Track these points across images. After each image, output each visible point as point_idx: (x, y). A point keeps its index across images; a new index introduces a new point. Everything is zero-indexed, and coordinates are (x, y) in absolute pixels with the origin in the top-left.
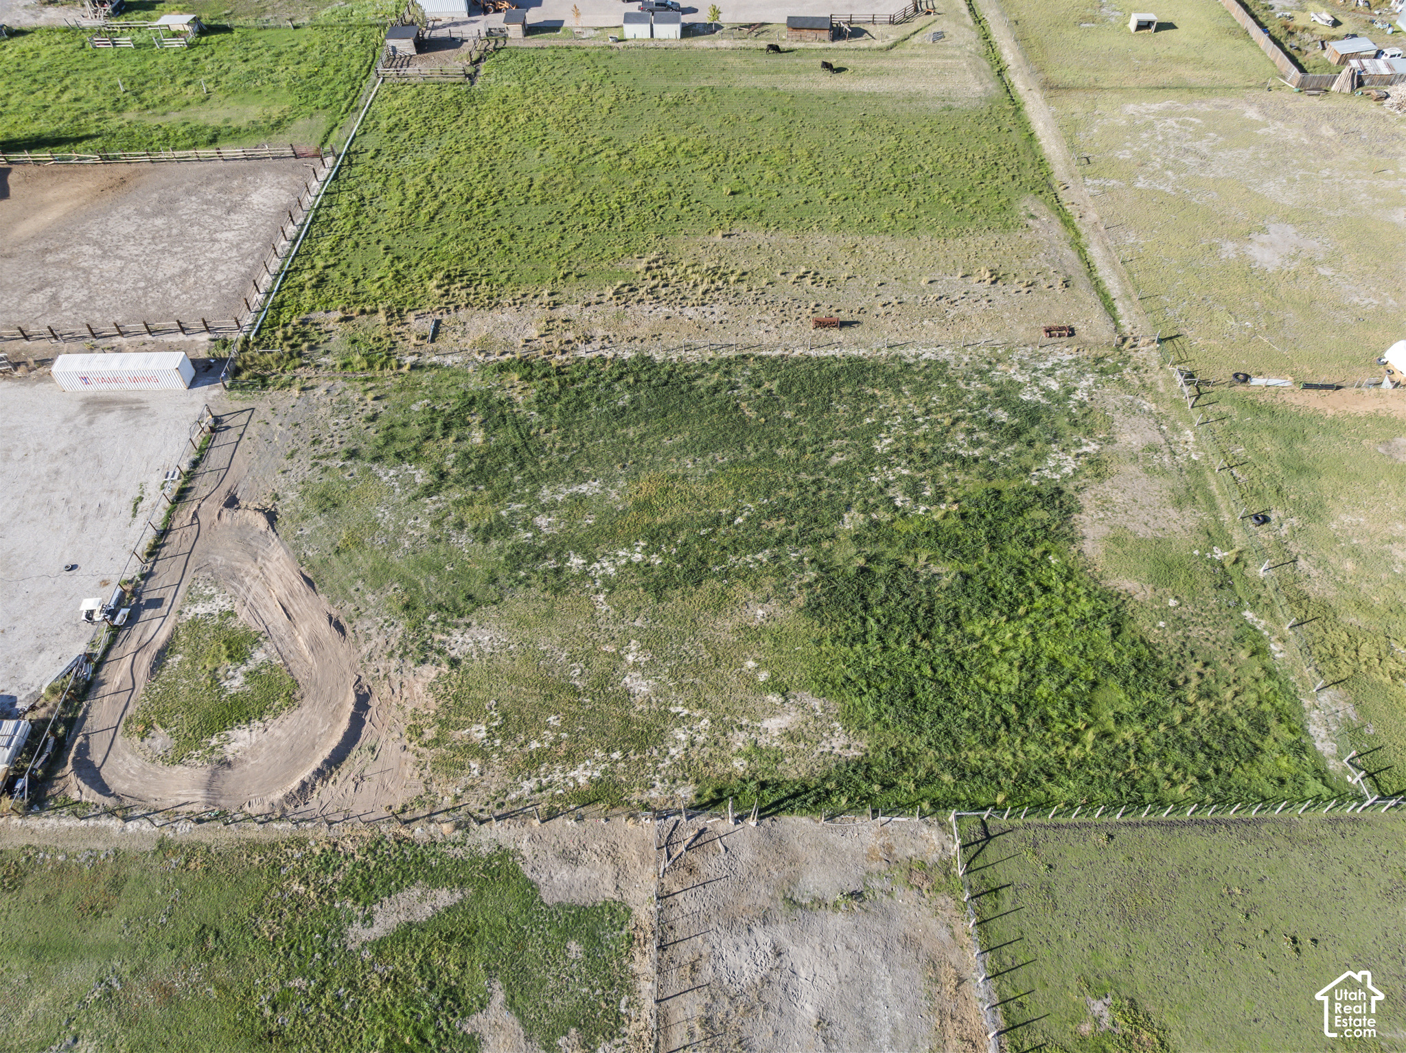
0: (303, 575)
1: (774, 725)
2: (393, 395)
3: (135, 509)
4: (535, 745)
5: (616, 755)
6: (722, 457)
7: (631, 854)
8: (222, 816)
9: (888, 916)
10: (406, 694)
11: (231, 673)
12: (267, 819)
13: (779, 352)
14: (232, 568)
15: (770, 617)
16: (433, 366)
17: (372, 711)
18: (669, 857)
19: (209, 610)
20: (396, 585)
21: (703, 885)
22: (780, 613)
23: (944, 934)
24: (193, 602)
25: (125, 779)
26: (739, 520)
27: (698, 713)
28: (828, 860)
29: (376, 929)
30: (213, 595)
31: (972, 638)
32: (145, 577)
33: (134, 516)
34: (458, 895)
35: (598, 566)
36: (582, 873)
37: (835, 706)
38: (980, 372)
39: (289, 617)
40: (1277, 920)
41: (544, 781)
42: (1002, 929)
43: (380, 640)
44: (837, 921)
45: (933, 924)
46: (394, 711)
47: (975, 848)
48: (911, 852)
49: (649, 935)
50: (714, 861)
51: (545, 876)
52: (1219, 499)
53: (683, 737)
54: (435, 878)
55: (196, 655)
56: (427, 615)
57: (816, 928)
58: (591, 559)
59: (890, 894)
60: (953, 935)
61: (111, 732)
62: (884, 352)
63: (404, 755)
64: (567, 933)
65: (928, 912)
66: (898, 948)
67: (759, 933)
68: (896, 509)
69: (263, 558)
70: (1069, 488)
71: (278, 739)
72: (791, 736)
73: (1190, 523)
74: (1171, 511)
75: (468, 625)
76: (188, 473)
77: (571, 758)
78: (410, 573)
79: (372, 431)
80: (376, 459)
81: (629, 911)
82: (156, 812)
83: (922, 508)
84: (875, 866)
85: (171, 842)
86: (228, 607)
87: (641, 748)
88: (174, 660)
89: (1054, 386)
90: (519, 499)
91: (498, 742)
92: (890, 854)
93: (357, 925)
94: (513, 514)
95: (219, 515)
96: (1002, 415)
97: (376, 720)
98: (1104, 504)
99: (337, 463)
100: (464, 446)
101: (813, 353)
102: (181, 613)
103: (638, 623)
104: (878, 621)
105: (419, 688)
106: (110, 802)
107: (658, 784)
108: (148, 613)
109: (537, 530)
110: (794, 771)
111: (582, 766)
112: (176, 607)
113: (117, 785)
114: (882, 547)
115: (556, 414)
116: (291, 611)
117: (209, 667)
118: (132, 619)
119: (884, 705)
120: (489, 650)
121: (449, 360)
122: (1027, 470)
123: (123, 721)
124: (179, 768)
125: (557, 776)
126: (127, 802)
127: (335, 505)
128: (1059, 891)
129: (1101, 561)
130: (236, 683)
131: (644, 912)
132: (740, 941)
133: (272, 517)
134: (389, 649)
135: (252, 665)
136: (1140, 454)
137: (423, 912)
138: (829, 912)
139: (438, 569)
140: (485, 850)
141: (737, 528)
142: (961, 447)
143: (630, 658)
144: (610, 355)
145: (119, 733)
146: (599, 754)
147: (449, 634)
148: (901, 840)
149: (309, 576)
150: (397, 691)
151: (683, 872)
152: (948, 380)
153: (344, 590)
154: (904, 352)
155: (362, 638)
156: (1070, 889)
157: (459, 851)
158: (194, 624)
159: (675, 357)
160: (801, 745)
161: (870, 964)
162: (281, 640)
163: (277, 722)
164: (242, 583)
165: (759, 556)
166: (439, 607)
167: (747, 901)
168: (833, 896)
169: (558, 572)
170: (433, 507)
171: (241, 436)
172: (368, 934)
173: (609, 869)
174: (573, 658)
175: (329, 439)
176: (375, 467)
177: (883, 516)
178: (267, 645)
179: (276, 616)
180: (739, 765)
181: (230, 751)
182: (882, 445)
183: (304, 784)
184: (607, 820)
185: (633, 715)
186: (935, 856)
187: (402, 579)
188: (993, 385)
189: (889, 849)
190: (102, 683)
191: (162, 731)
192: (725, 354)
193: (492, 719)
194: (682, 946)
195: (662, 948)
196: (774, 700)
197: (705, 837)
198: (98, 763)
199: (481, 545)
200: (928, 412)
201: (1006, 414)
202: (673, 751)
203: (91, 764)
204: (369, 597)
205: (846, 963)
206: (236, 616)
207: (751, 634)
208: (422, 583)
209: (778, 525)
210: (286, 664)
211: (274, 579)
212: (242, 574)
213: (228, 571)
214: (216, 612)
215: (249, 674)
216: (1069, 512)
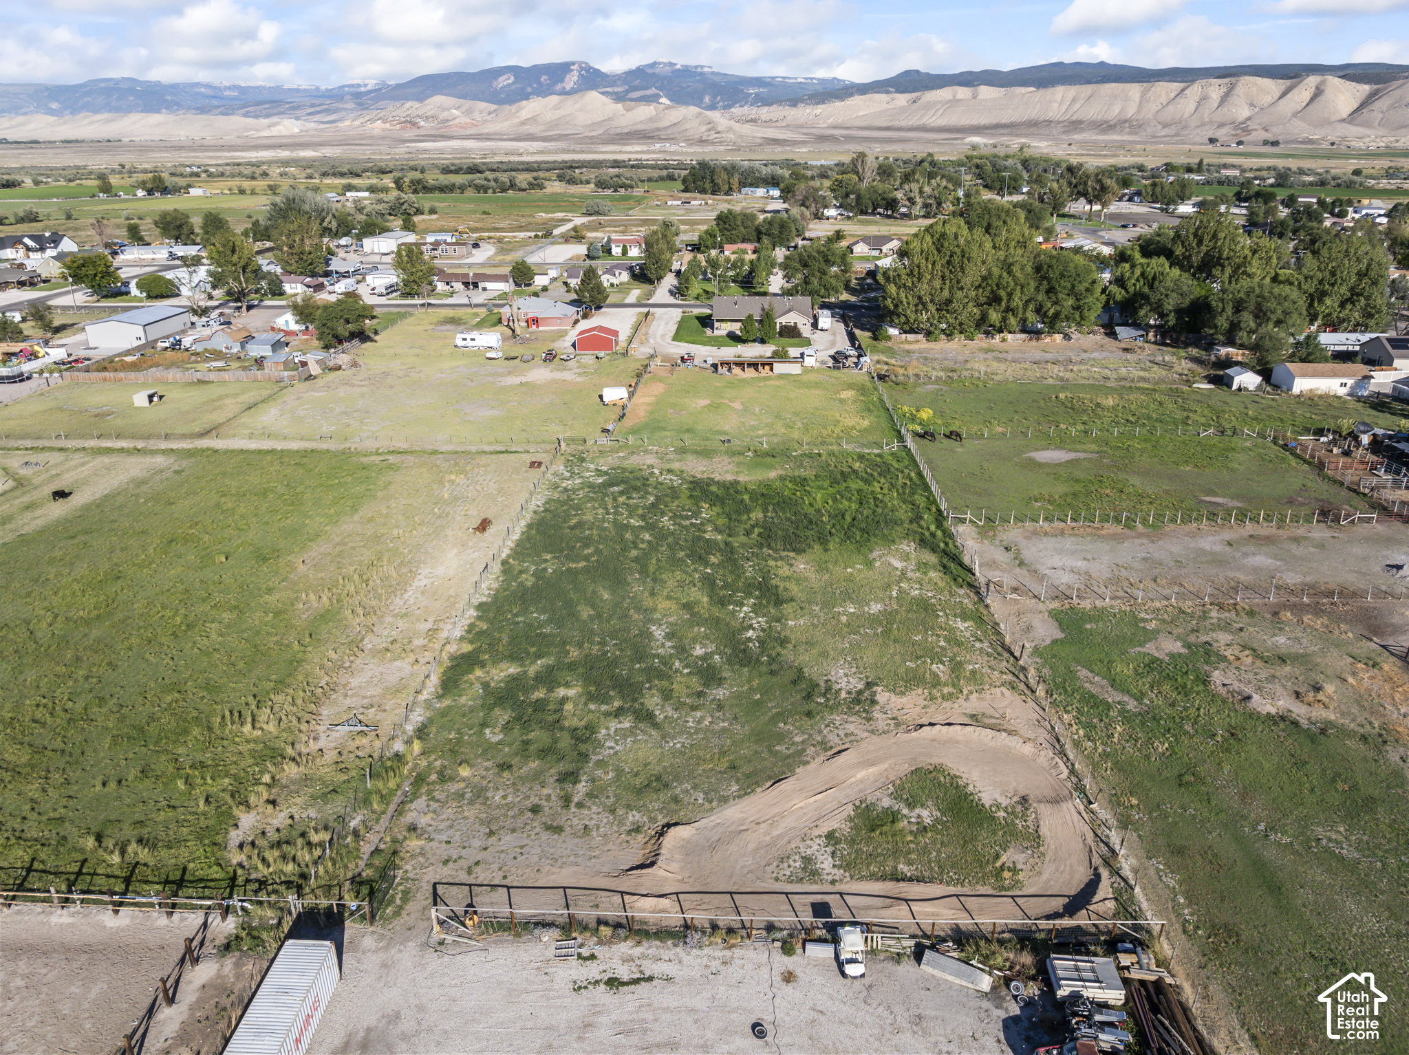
0: (769, 788)
8: (1079, 789)
9: (1015, 542)
11: (913, 820)
12: (1068, 763)
13: (506, 550)
14: (757, 850)
17: (934, 721)
19: (827, 856)
20: (781, 724)
21: (1023, 585)
24: (814, 873)
28: (989, 554)
30: (803, 857)
32: (773, 931)
33: (649, 979)
34: (1078, 668)
35: (755, 625)
38: (567, 491)
39: (831, 789)
41: (971, 639)
43: (852, 727)
44: (1026, 553)
45: (1014, 532)
48: (974, 534)
49: (1065, 602)
51: (1044, 638)
54: (1071, 678)
55: (896, 853)
56: (817, 703)
57: (1033, 559)
58: (747, 628)
59: (1002, 541)
60: (1018, 528)
61: (1020, 901)
62: (527, 515)
63: (972, 700)
64: (1079, 628)
65: (1007, 533)
66: (1032, 541)
68: (703, 523)
69: (741, 825)
70: (692, 479)
71: (982, 772)
72: (906, 560)
73: (725, 457)
74: (715, 460)
75: (827, 681)
76: (565, 930)
77: (947, 630)
78: (764, 718)
79: (528, 767)
80: (581, 759)
81: (1052, 610)
82: (1096, 835)
83: (704, 516)
84: (987, 543)
86: (822, 841)
88: (907, 869)
89: (591, 474)
90: (666, 664)
92: (978, 539)
94: (686, 667)
95: (666, 872)
98: (707, 473)
99: (581, 789)
101: (515, 539)
102: (833, 882)
103: (815, 608)
105: (902, 700)
106: (1105, 873)
108: (839, 914)
109: (709, 654)
110: (931, 560)
112: (829, 888)
113: (1081, 876)
114: (738, 529)
116: (821, 789)
117: (909, 838)
120: (853, 669)
121: (417, 717)
122: (673, 488)
123: (1003, 893)
124: (1044, 831)
125: (965, 633)
126: (1097, 861)
127: (658, 779)
129: (754, 478)
130: (925, 813)
131: (1051, 604)
133: (672, 827)
134: (861, 721)
135: (900, 807)
136: (664, 461)
137: (1099, 682)
138: (1021, 555)
139: (759, 702)
140: (1038, 660)
141: (715, 572)
142: (645, 502)
143: (851, 610)
145: (1020, 893)
147: (839, 690)
148: (968, 535)
149: (769, 784)
150: (907, 711)
151: (1019, 592)
152: (571, 500)
153: (788, 758)
154: (531, 509)
155: (852, 738)
157: (1047, 669)
158: (847, 866)
160: (912, 557)
161: (1045, 547)
162: (861, 791)
163: (964, 776)
164: (781, 836)
166: (807, 697)
168: (1011, 554)
169: (763, 642)
170: (671, 713)
171: (494, 886)
172: (1132, 702)
175: (533, 799)
176: (595, 758)
177: (709, 527)
178: (871, 799)
179: (830, 799)
181: (1007, 802)
182: (638, 524)
185: (902, 609)
187: (771, 723)
188: (582, 489)
189: (975, 539)
191: (1004, 858)
193: (923, 662)
195: (1070, 598)
196: (877, 563)
198: (1063, 901)
199: (727, 682)
200: (605, 508)
201: (615, 488)
202: (929, 595)
203: (1066, 907)
204: (797, 740)
205: (1049, 553)
206: (834, 831)
207: (821, 570)
208: (774, 711)
210: (893, 782)
211: (775, 810)
212: (768, 838)
213: (762, 852)
214: (830, 849)
215: (911, 805)
216: (713, 481)
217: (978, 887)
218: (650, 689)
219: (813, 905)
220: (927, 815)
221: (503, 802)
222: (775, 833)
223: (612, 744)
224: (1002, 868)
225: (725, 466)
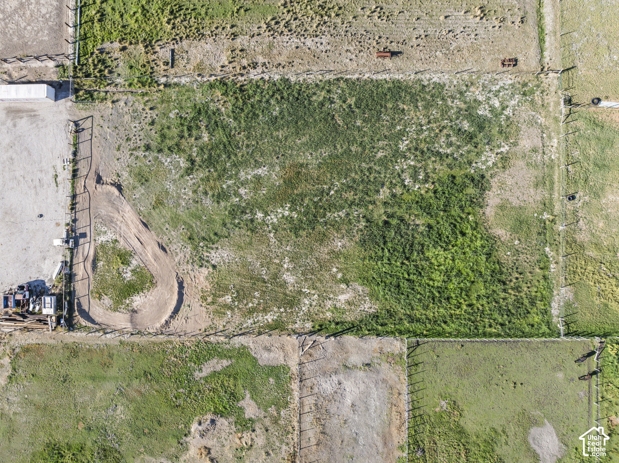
0: (142, 221)
1: (343, 298)
2: (159, 106)
3: (56, 182)
4: (250, 305)
5: (282, 310)
6: (325, 151)
7: (289, 348)
8: (139, 333)
9: (378, 372)
10: (197, 282)
11: (125, 270)
12: (156, 334)
13: (356, 76)
14: (110, 216)
15: (344, 246)
16: (176, 84)
17: (185, 289)
18: (303, 350)
19: (107, 239)
20: (183, 227)
21: (315, 361)
22: (348, 244)
23: (397, 379)
24: (99, 234)
25: (100, 317)
26: (332, 192)
27: (313, 292)
28: (359, 352)
29: (203, 373)
30: (106, 231)
31: (427, 259)
32: (75, 221)
33: (57, 186)
34: (230, 362)
35: (269, 218)
36: (272, 355)
37: (367, 289)
38: (461, 93)
39: (141, 243)
40: (512, 376)
41: (256, 320)
42: (417, 378)
43: (181, 255)
44: (361, 374)
45: (393, 375)
46: (194, 289)
47: (413, 349)
48: (389, 350)
49: (296, 377)
50: (319, 352)
51: (259, 355)
52: (556, 184)
53: (307, 302)
54: (222, 355)
55: (108, 262)
56: (199, 243)
57: (353, 375)
58: (266, 214)
59: (379, 365)
60: (399, 379)
61: (87, 297)
62: (412, 77)
63: (201, 308)
64: (269, 375)
65: (392, 371)
66: (380, 383)
67: (333, 377)
68: (405, 186)
69: (122, 211)
70: (488, 176)
71: (152, 301)
72: (349, 303)
73: (538, 198)
74: (531, 190)
75: (217, 248)
76: (73, 159)
77: (265, 311)
78: (188, 221)
79: (153, 132)
80: (160, 151)
81: (289, 368)
82: (115, 331)
83: (417, 187)
84: (375, 355)
85: (124, 341)
86: (114, 238)
87: (291, 307)
88: (100, 264)
89: (497, 104)
90: (230, 178)
91: (236, 303)
92: (381, 351)
93: (197, 372)
94: (229, 187)
95: (96, 188)
96: (466, 125)
97: (188, 293)
98: (502, 186)
99: (141, 153)
100: (200, 142)
101: (374, 77)
102: (95, 240)
103: (288, 248)
104: (389, 250)
105: (202, 279)
106: (97, 327)
107: (298, 322)
108: (81, 241)
109: (240, 196)
110: (349, 318)
111: (269, 314)
112: (92, 238)
113: (98, 320)
114: (396, 209)
115: (242, 121)
116: (141, 240)
117: (115, 268)
118: (76, 244)
119: (386, 291)
120: (227, 261)
121: (183, 80)
122: (470, 163)
123: (90, 292)
124: (118, 313)
125: (260, 318)
126: (103, 326)
127: (146, 181)
128: (439, 365)
129: (492, 219)
131: (294, 369)
132: (327, 380)
133: (119, 188)
134: (186, 260)
135: (132, 267)
136: (528, 153)
137: (219, 368)
138: (358, 370)
139: (199, 218)
140: (237, 346)
141: (331, 197)
142: (441, 147)
143: (285, 266)
144: (267, 78)
145: (90, 297)
146: (276, 309)
147: (210, 253)
148: (386, 346)
149: (144, 221)
150: (193, 280)
151: (308, 356)
152: (443, 99)
153: (162, 229)
154: (423, 77)
155: (174, 254)
156: (443, 365)
157: (229, 347)
158: (102, 246)
159: (301, 79)
160: (353, 307)
161: (370, 388)
162: (141, 254)
163: (149, 293)
164: (116, 224)
165: (340, 213)
166: (204, 239)
167: (329, 366)
168: (360, 365)
169: (252, 221)
170: (191, 182)
171: (92, 135)
172: (201, 375)
173: (282, 354)
174: (262, 266)
175: (134, 138)
176: (160, 156)
177: (398, 190)
178: (136, 257)
179: (136, 242)
180: (329, 315)
181: (135, 305)
182: (402, 146)
183: (167, 322)
184: (280, 336)
185: (288, 292)
186: (398, 352)
187: (185, 223)
188: (465, 103)
189: (381, 349)
190: (75, 275)
191: (106, 297)
192: (328, 77)
193: (233, 293)
194: (307, 381)
195: (301, 381)
196: (343, 287)
197: (316, 343)
198: (87, 310)
199: (216, 205)
200: (429, 122)
201: (468, 124)
202: (304, 308)
203: (84, 311)
204: (173, 233)
205: (362, 387)
206: (119, 242)
207: (335, 255)
208: (194, 225)
209: (350, 196)
210: (146, 267)
211: (130, 223)
212: (115, 220)
213: (109, 218)
214: (110, 240)
215: (132, 271)
216: (484, 190)
217: (93, 285)
218: (209, 171)
219: (86, 233)
220: (128, 276)
221: (132, 128)
222: (118, 223)
223: (168, 161)
224: (100, 294)
225: (518, 198)
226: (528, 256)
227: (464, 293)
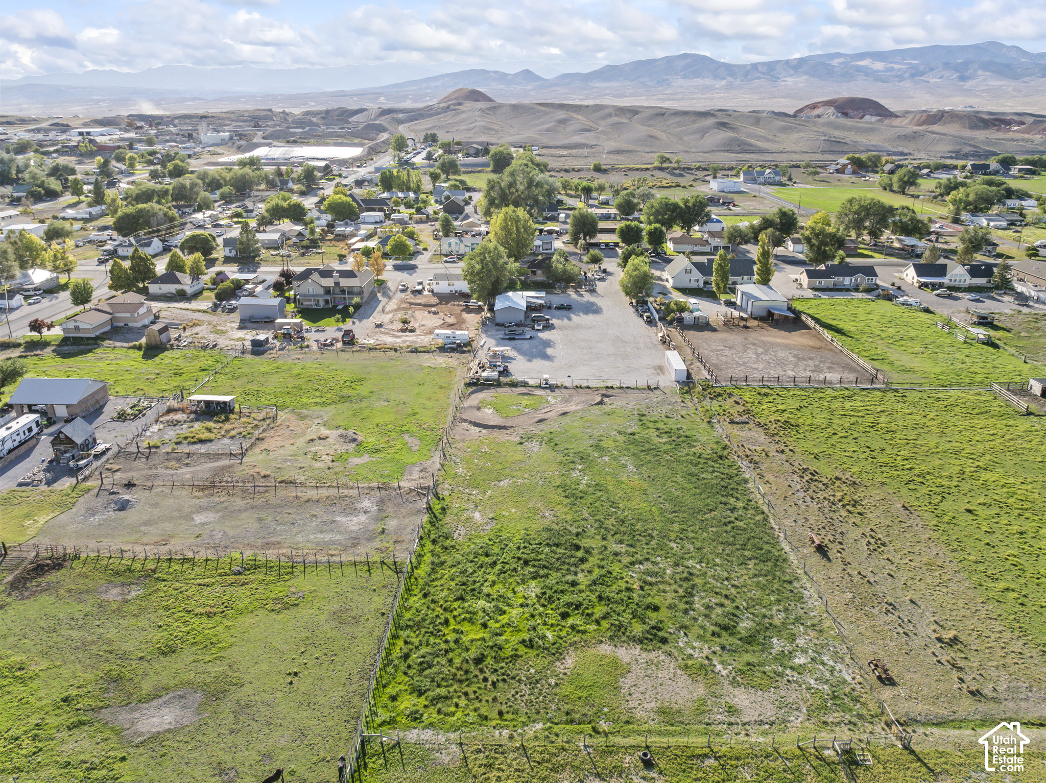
3: (600, 382)
10: (505, 436)
13: (776, 526)
16: (713, 426)
17: (500, 430)
20: (563, 430)
24: (554, 397)
25: (475, 396)
27: (487, 496)
30: (557, 399)
32: (566, 387)
38: (798, 620)
43: (534, 429)
44: (372, 527)
46: (498, 434)
50: (411, 498)
55: (529, 400)
56: (547, 437)
61: (494, 392)
62: (799, 571)
67: (376, 508)
69: (577, 405)
70: (666, 647)
72: (469, 519)
75: (541, 445)
76: (623, 387)
78: (571, 432)
79: (659, 418)
80: (640, 420)
82: (462, 401)
86: (551, 402)
90: (620, 452)
91: (479, 454)
94: (610, 451)
95: (598, 395)
97: (494, 431)
99: (635, 413)
100: (654, 438)
101: (781, 540)
105: (508, 438)
108: (547, 390)
109: (600, 457)
112: (550, 394)
115: (686, 458)
116: (549, 412)
118: (544, 388)
120: (528, 450)
121: (718, 429)
123: (499, 393)
124: (478, 402)
126: (466, 397)
127: (609, 415)
129: (593, 651)
132: (374, 504)
133: (599, 404)
134: (528, 431)
136: (722, 700)
138: (378, 525)
139: (573, 438)
143: (519, 481)
144: (743, 470)
147: (536, 442)
149: (568, 414)
150: (508, 434)
151: (409, 491)
153: (560, 421)
155: (535, 426)
158: (543, 398)
159: (752, 490)
160: (463, 522)
166: (551, 439)
167: (390, 505)
169: (573, 463)
170: (611, 434)
171: (648, 394)
175: (650, 410)
176: (635, 420)
179: (547, 410)
180: (456, 505)
185: (488, 482)
187: (567, 431)
190: (516, 387)
191: (494, 399)
199: (588, 445)
202: (467, 490)
203: (482, 390)
206: (546, 404)
208: (565, 435)
216: (641, 642)
217: (505, 394)
218: (625, 442)
219: (555, 392)
221: (660, 409)
222: (566, 404)
223: (631, 424)
224: (496, 397)
225: (635, 685)
226: (527, 697)
227: (468, 616)
